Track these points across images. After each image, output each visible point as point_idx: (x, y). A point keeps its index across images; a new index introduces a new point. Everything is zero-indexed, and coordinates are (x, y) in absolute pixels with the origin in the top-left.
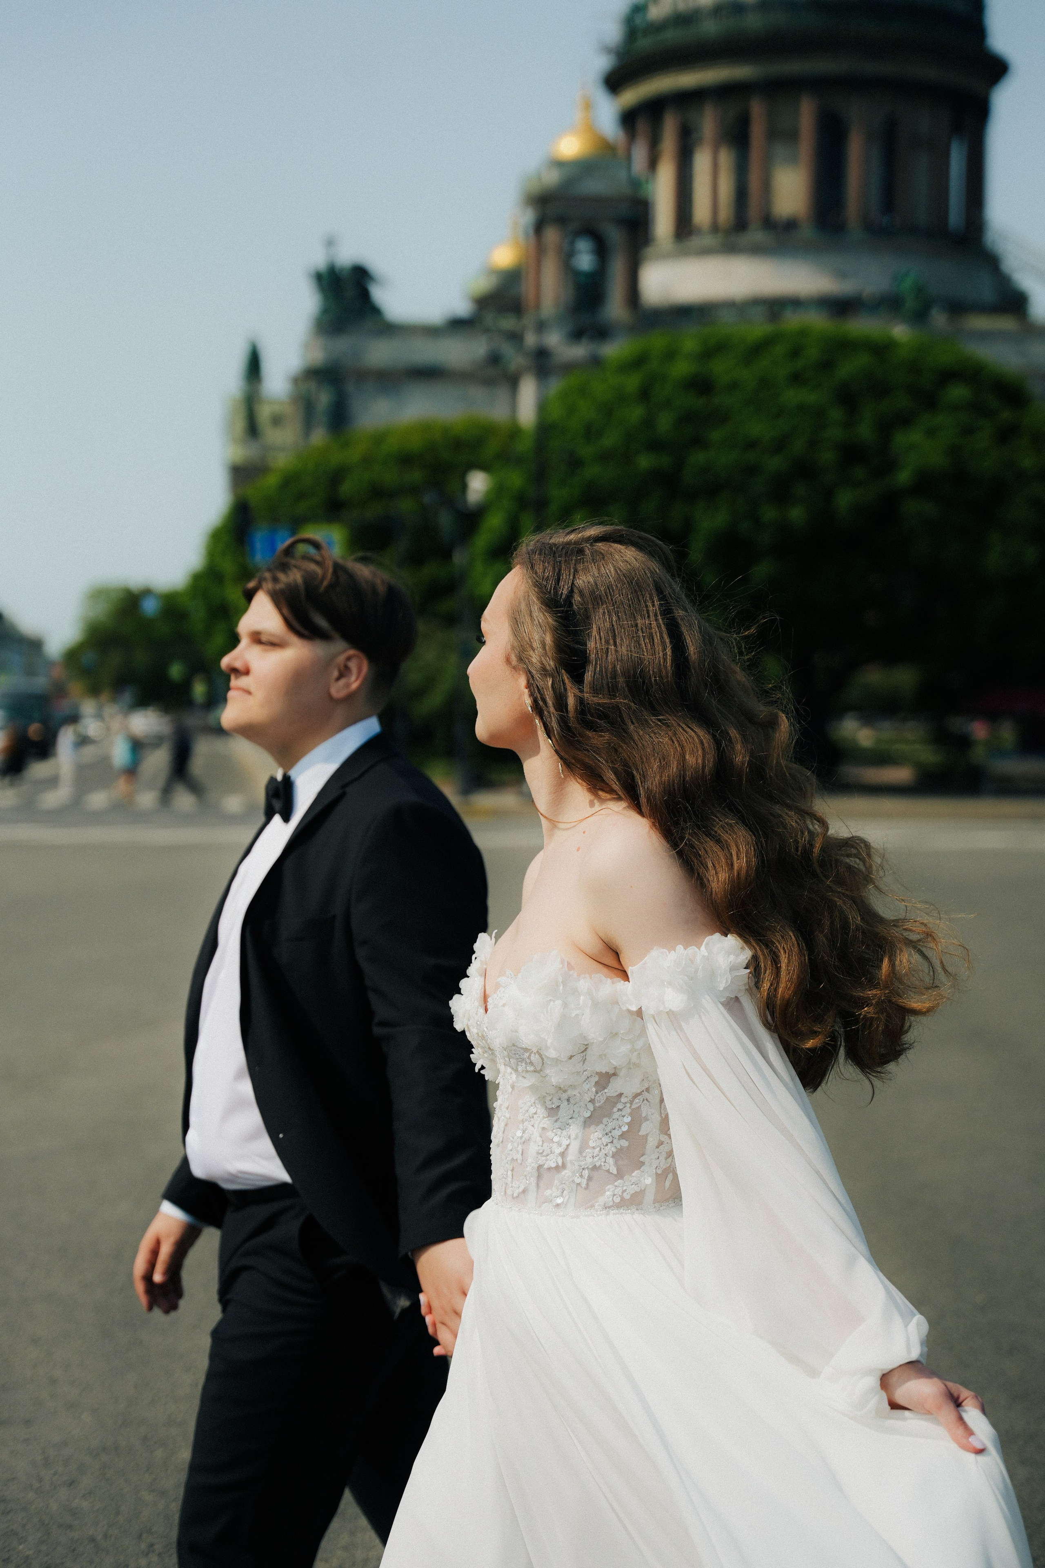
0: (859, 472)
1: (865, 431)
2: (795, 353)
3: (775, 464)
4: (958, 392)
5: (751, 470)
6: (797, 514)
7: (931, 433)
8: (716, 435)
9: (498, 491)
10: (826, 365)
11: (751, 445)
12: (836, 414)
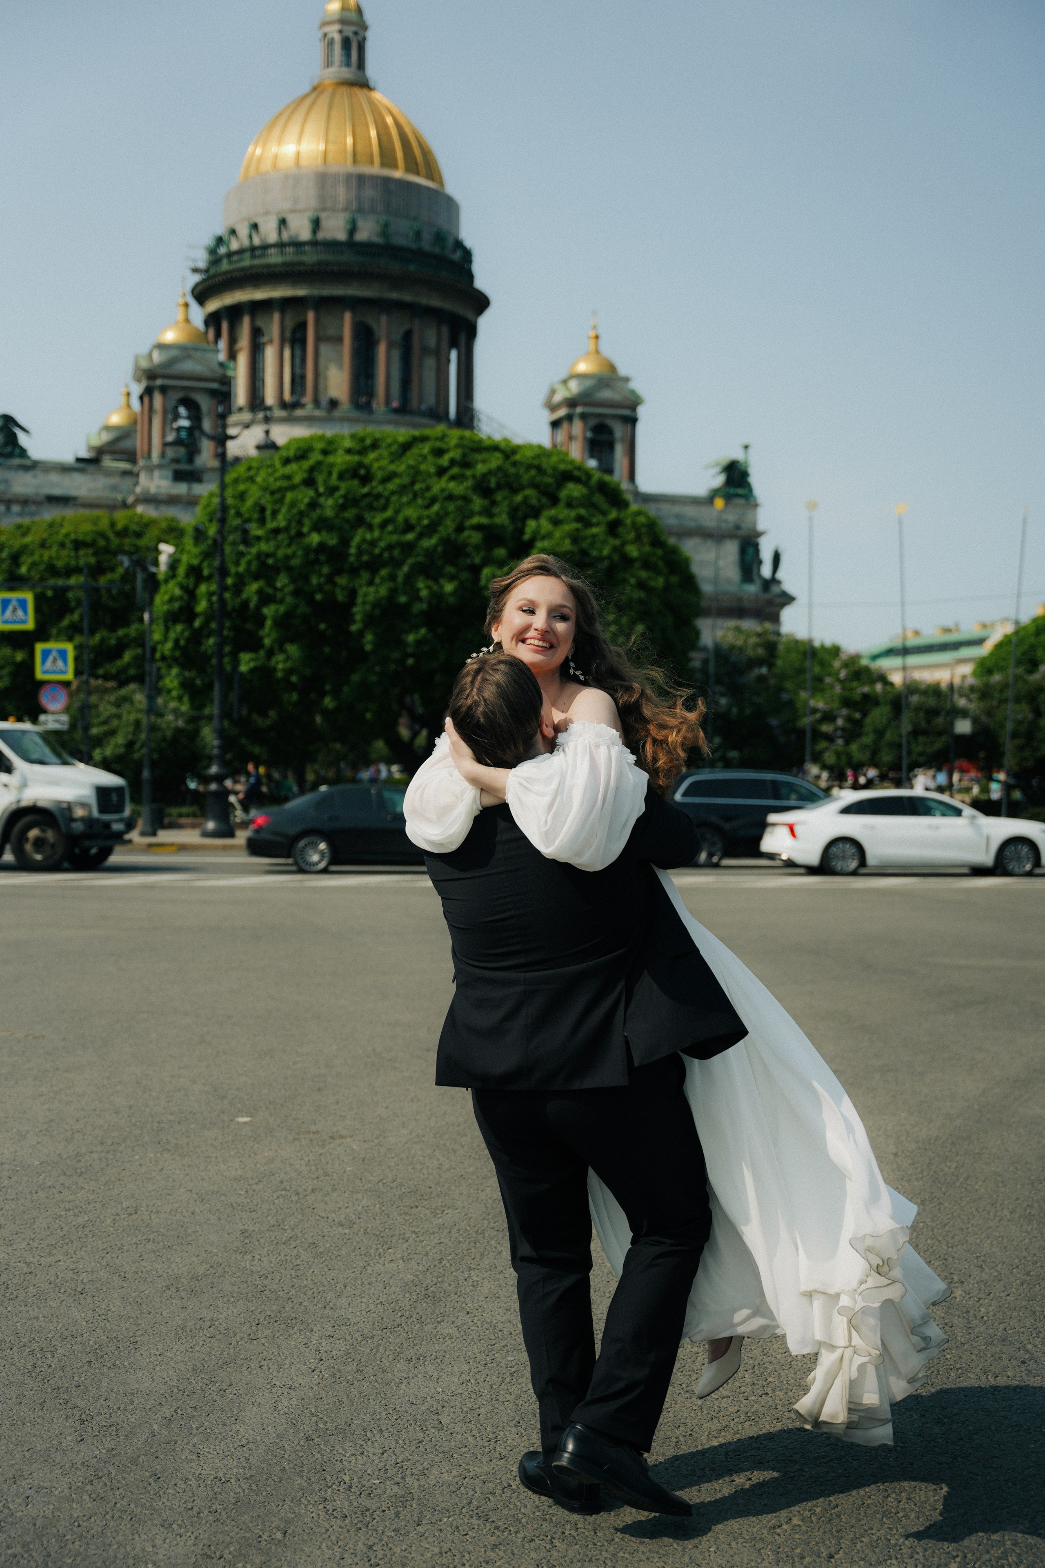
0: (501, 552)
1: (502, 519)
2: (439, 452)
3: (428, 543)
4: (573, 490)
5: (409, 548)
6: (449, 587)
7: (556, 522)
8: (378, 519)
9: (173, 565)
10: (465, 464)
11: (409, 527)
12: (478, 503)
